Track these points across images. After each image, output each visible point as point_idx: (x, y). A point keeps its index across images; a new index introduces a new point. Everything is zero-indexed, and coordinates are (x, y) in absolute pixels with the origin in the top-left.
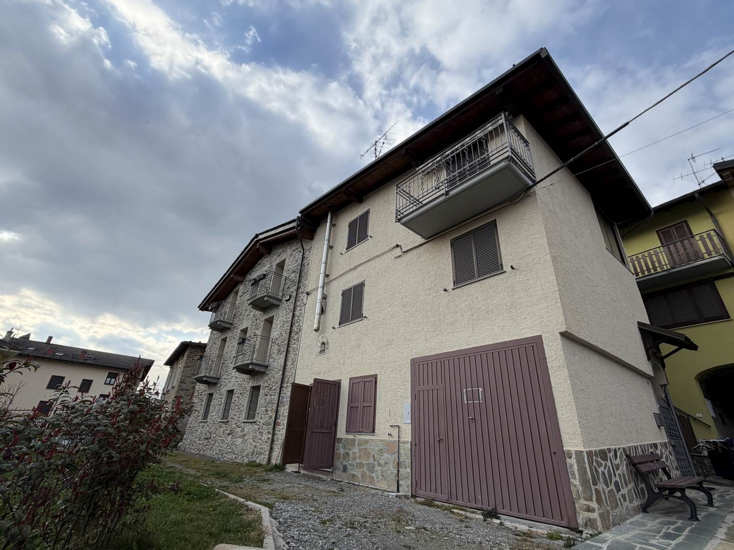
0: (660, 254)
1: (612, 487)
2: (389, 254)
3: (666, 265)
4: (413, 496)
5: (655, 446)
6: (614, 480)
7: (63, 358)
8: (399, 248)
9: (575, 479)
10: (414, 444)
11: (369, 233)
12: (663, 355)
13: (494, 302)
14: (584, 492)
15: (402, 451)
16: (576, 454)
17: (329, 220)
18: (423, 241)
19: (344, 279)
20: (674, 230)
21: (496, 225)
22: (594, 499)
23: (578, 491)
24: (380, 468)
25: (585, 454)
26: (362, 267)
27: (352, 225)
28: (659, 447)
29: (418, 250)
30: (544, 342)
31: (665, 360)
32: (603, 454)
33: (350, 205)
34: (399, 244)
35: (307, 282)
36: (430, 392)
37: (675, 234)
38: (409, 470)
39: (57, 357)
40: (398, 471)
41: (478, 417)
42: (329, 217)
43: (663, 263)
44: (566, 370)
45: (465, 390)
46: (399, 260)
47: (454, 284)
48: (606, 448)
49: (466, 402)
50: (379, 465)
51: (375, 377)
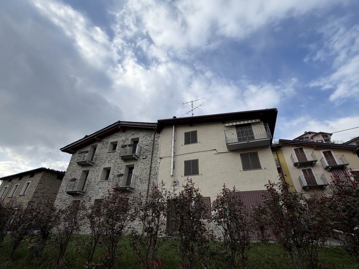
2: (210, 152)
8: (216, 151)
11: (198, 141)
18: (228, 151)
19: (185, 156)
21: (257, 153)
26: (196, 153)
27: (187, 134)
29: (225, 154)
33: (185, 125)
34: (215, 149)
35: (158, 153)
42: (174, 127)
45: (251, 204)
47: (243, 169)
49: (252, 208)
51: (209, 198)
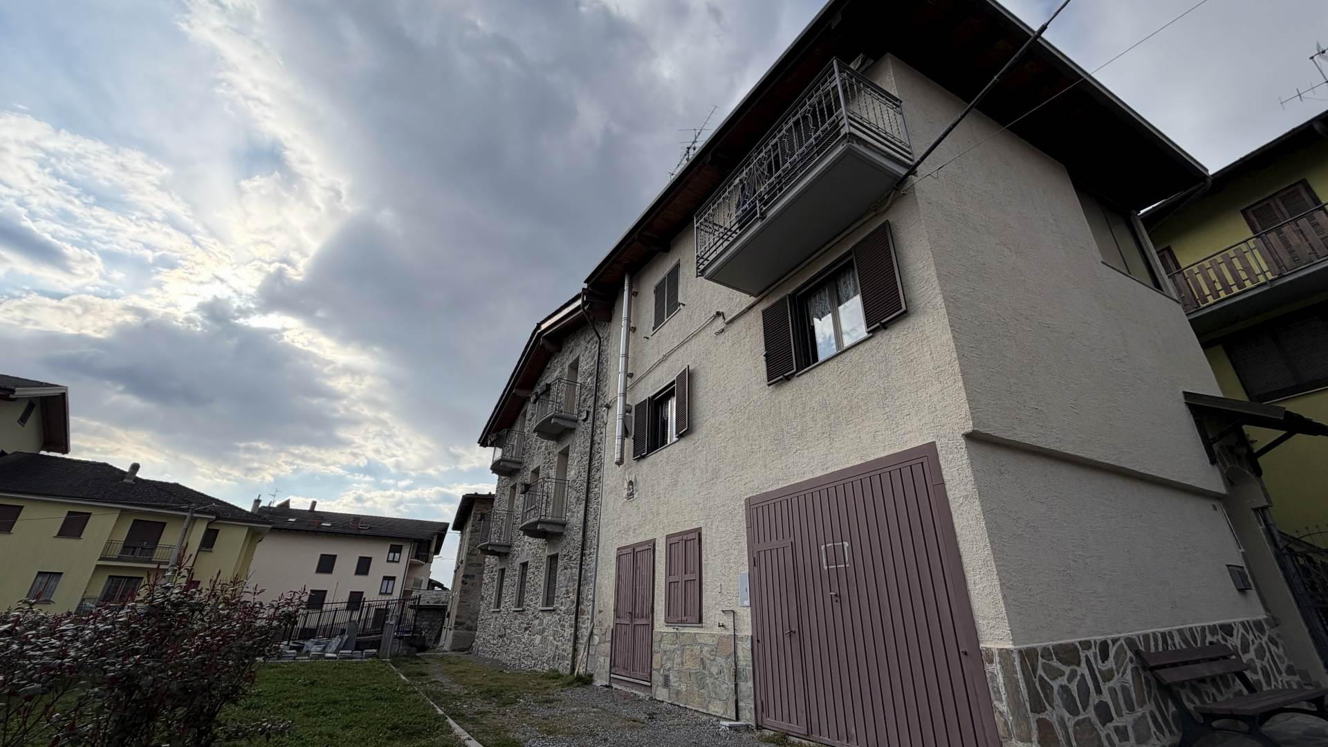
0: (1249, 256)
1: (1091, 714)
3: (1263, 273)
4: (759, 727)
6: (1094, 699)
7: (332, 530)
8: (721, 318)
9: (1000, 700)
10: (756, 641)
13: (859, 390)
14: (1018, 725)
15: (740, 653)
16: (1000, 655)
17: (626, 288)
19: (651, 377)
20: (1280, 203)
22: (1035, 738)
23: (1006, 723)
24: (712, 680)
25: (1016, 656)
29: (747, 316)
30: (940, 454)
32: (1069, 654)
33: (653, 259)
34: (721, 311)
36: (774, 553)
38: (750, 684)
39: (323, 530)
40: (736, 685)
41: (844, 592)
43: (1258, 271)
44: (977, 503)
45: (823, 547)
46: (722, 337)
48: (1075, 640)
49: (826, 568)
50: (711, 675)
51: (699, 532)
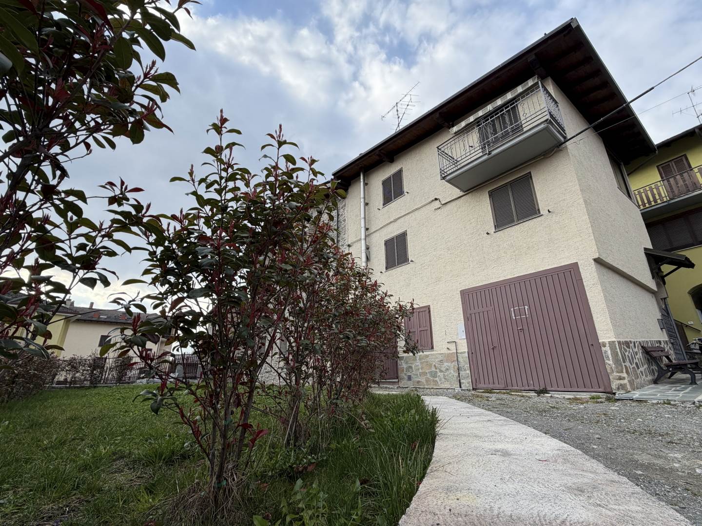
0: (660, 188)
1: (634, 365)
2: (428, 207)
3: (666, 197)
4: (474, 389)
5: (660, 342)
6: (635, 361)
7: (108, 320)
8: (438, 201)
9: (609, 360)
10: (471, 353)
11: (405, 189)
12: (664, 274)
13: (534, 240)
14: (617, 367)
15: (460, 359)
16: (609, 343)
17: (362, 180)
18: (462, 193)
19: (385, 230)
20: (673, 163)
21: (531, 177)
22: (624, 371)
23: (611, 368)
24: (442, 374)
25: (617, 343)
26: (402, 220)
27: (386, 183)
28: (663, 343)
29: (457, 202)
30: (580, 267)
31: (666, 278)
32: (627, 344)
33: (381, 165)
34: (437, 197)
35: (346, 236)
36: (481, 314)
37: (675, 167)
38: (468, 372)
39: (102, 320)
40: (459, 374)
41: (526, 328)
42: (362, 177)
43: (663, 196)
44: (599, 286)
45: (512, 309)
46: (439, 211)
47: (495, 228)
48: (628, 340)
49: (514, 318)
50: (441, 371)
51: (428, 307)
